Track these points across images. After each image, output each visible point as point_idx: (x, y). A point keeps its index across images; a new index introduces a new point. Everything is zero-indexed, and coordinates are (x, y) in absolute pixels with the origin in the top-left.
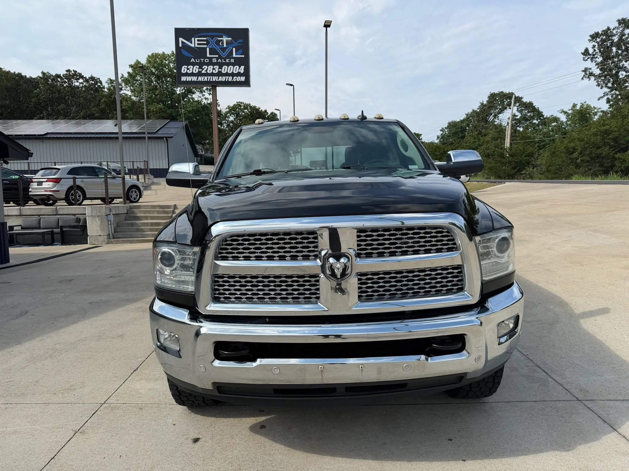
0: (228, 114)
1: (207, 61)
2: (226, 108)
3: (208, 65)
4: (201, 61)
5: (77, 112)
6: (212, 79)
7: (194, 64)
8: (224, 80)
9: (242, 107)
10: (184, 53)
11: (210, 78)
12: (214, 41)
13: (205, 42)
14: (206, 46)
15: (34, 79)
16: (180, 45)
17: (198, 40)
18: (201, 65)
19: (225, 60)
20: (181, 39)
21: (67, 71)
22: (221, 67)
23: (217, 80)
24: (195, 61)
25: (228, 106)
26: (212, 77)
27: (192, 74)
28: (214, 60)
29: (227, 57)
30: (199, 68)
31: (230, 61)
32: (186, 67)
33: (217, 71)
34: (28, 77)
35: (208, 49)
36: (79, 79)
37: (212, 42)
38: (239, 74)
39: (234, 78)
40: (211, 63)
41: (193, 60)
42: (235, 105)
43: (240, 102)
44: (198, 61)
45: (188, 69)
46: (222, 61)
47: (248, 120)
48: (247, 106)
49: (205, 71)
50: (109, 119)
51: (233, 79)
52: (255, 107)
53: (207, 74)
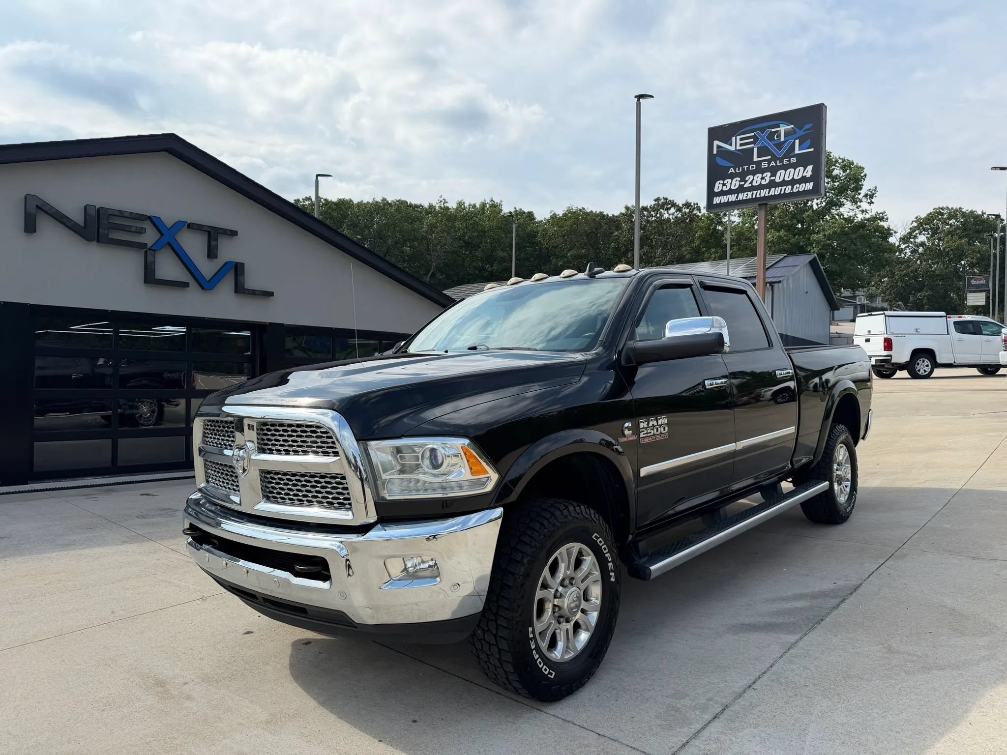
0: (915, 231)
1: (753, 167)
2: (913, 222)
3: (754, 173)
4: (743, 169)
5: (664, 255)
6: (760, 195)
7: (732, 177)
8: (779, 193)
9: (945, 216)
10: (720, 162)
11: (757, 193)
12: (764, 136)
13: (752, 140)
14: (753, 145)
15: (617, 217)
16: (715, 152)
17: (741, 139)
18: (743, 176)
19: (781, 161)
20: (716, 143)
21: (655, 200)
22: (774, 174)
23: (767, 195)
24: (735, 170)
25: (916, 218)
26: (759, 191)
27: (730, 192)
28: (765, 165)
29: (785, 157)
30: (740, 181)
31: (789, 161)
32: (721, 182)
33: (767, 181)
34: (610, 215)
35: (755, 150)
36: (669, 209)
37: (763, 138)
38: (804, 180)
39: (795, 187)
40: (760, 170)
41: (732, 170)
42: (931, 213)
43: (939, 208)
44: (739, 170)
45: (724, 185)
46: (776, 163)
47: (956, 237)
48: (954, 214)
49: (750, 184)
50: (705, 261)
51: (792, 189)
52: (972, 212)
53: (752, 188)
